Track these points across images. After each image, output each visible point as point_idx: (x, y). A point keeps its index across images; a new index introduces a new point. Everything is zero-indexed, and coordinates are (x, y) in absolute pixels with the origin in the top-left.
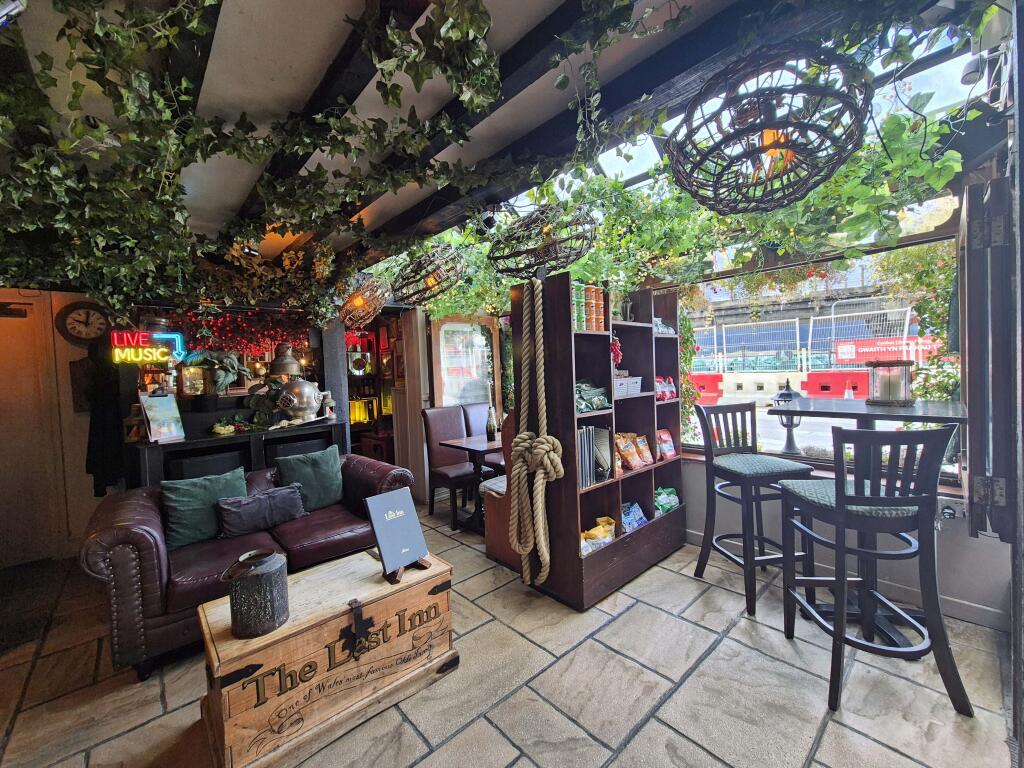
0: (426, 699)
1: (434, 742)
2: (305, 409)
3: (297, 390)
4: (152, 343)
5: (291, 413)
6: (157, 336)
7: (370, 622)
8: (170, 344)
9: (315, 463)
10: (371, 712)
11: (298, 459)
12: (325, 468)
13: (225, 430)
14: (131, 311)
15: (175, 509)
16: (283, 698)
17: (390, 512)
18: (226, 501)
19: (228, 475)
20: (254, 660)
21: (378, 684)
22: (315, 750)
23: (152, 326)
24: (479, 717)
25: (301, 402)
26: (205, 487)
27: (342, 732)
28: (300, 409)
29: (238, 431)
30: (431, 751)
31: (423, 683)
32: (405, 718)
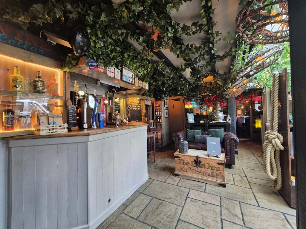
0: (212, 187)
1: (206, 192)
2: (219, 119)
3: (217, 114)
4: (191, 104)
5: (215, 120)
6: (191, 103)
7: (200, 162)
8: (194, 104)
9: (216, 132)
10: (200, 180)
11: (212, 130)
12: (218, 133)
13: (202, 122)
14: (188, 98)
15: (188, 135)
16: (184, 165)
17: (212, 142)
18: (196, 135)
19: (198, 131)
20: (180, 156)
21: (202, 176)
22: (188, 178)
23: (191, 101)
24: (220, 196)
25: (218, 117)
26: (193, 132)
27: (193, 180)
28: (218, 119)
29: (204, 122)
30: (204, 192)
31: (214, 184)
32: (205, 186)
